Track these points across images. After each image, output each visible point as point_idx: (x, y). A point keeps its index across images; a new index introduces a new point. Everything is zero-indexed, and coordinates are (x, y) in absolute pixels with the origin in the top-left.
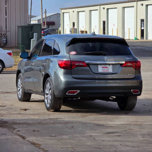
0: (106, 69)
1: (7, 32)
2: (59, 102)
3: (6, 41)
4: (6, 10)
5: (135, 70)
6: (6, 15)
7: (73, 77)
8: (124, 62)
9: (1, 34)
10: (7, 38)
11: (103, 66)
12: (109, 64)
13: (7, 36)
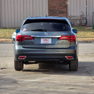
0: (47, 41)
1: (87, 16)
2: (19, 64)
3: (86, 22)
4: (86, 2)
5: (70, 42)
6: (86, 5)
7: (23, 47)
8: (60, 36)
9: (83, 18)
10: (86, 20)
11: (44, 39)
12: (49, 38)
13: (87, 19)
